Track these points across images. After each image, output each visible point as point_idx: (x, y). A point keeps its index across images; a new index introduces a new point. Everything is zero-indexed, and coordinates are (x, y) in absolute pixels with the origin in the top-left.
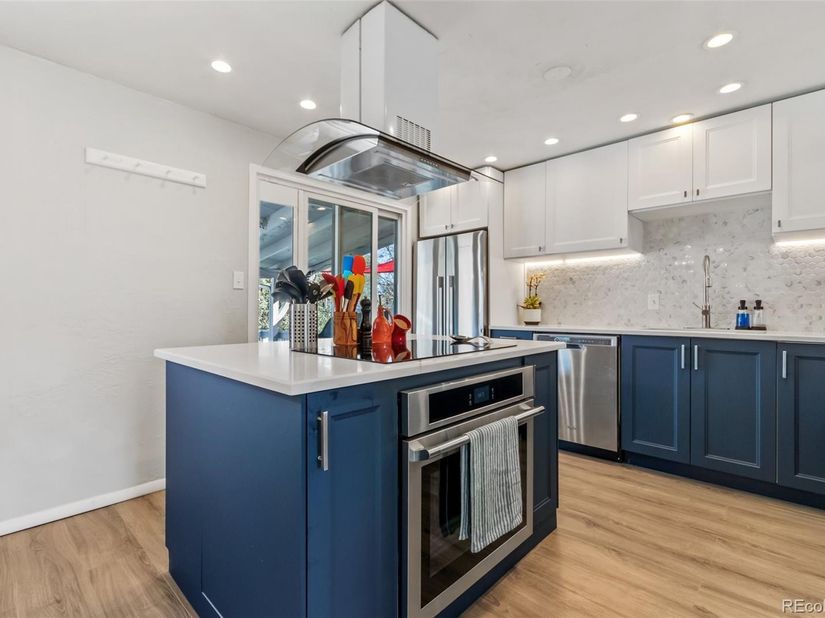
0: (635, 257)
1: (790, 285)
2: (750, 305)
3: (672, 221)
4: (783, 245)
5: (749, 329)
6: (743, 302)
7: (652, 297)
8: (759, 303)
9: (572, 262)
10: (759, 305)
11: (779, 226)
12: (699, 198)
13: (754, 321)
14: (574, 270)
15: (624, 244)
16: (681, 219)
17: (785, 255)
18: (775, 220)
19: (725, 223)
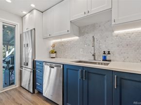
0: (77, 38)
1: (118, 46)
2: (107, 53)
3: (86, 26)
4: (116, 32)
5: (106, 61)
6: (104, 52)
7: (81, 50)
8: (109, 52)
9: (63, 40)
10: (109, 53)
11: (114, 21)
12: (89, 14)
13: (108, 58)
14: (63, 42)
15: (69, 32)
16: (88, 26)
17: (117, 36)
18: (113, 20)
19: (100, 26)
